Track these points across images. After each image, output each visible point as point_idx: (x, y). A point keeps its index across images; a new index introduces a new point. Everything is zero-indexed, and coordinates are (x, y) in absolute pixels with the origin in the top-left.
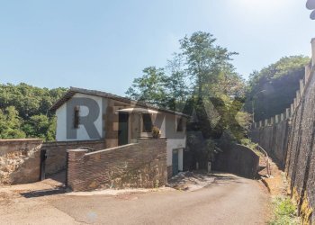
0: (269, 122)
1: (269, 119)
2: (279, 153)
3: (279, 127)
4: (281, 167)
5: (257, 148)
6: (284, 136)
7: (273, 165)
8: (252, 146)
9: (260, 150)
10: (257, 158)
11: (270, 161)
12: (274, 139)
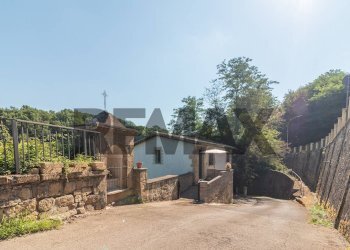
0: (303, 149)
1: (304, 145)
2: (311, 177)
3: (313, 154)
4: (313, 189)
5: (291, 173)
6: (317, 162)
7: (306, 188)
8: (286, 171)
9: (294, 175)
10: (292, 182)
11: (303, 185)
12: (307, 165)
